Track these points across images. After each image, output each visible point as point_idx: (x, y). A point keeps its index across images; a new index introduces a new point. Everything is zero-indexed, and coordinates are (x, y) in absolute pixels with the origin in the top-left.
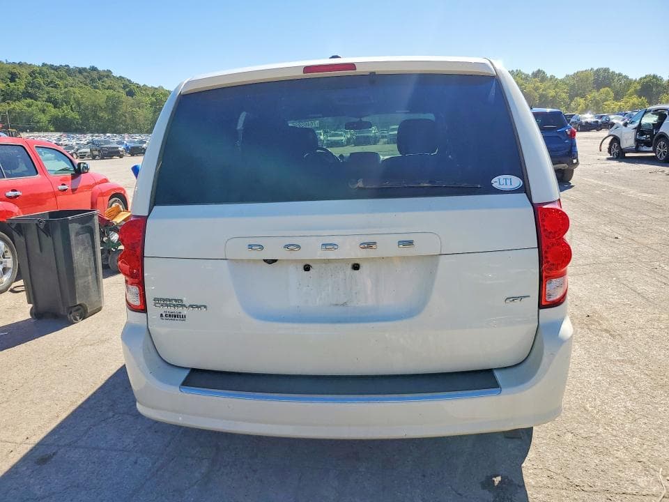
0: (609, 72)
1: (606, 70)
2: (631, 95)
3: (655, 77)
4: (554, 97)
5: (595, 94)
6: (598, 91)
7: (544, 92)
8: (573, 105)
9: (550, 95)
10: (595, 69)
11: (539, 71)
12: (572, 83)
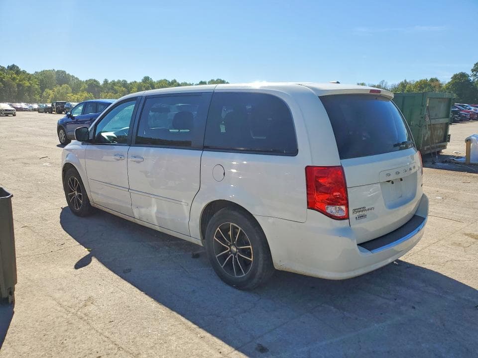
0: (65, 74)
1: (63, 72)
2: (83, 91)
3: (95, 81)
4: (29, 87)
5: (59, 87)
6: (61, 86)
7: (20, 83)
8: (44, 94)
9: (26, 85)
10: (56, 70)
11: (13, 65)
12: (40, 77)
